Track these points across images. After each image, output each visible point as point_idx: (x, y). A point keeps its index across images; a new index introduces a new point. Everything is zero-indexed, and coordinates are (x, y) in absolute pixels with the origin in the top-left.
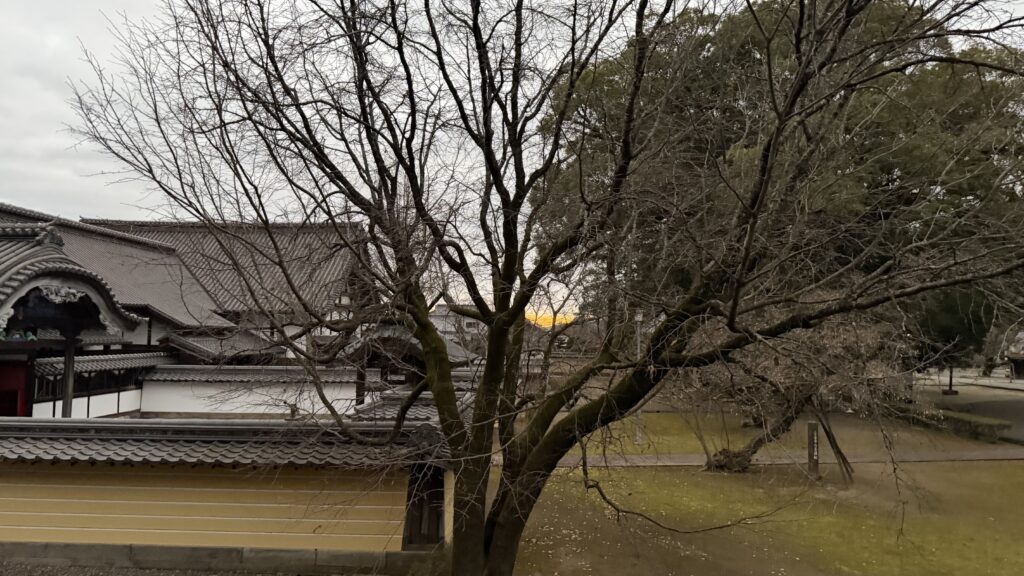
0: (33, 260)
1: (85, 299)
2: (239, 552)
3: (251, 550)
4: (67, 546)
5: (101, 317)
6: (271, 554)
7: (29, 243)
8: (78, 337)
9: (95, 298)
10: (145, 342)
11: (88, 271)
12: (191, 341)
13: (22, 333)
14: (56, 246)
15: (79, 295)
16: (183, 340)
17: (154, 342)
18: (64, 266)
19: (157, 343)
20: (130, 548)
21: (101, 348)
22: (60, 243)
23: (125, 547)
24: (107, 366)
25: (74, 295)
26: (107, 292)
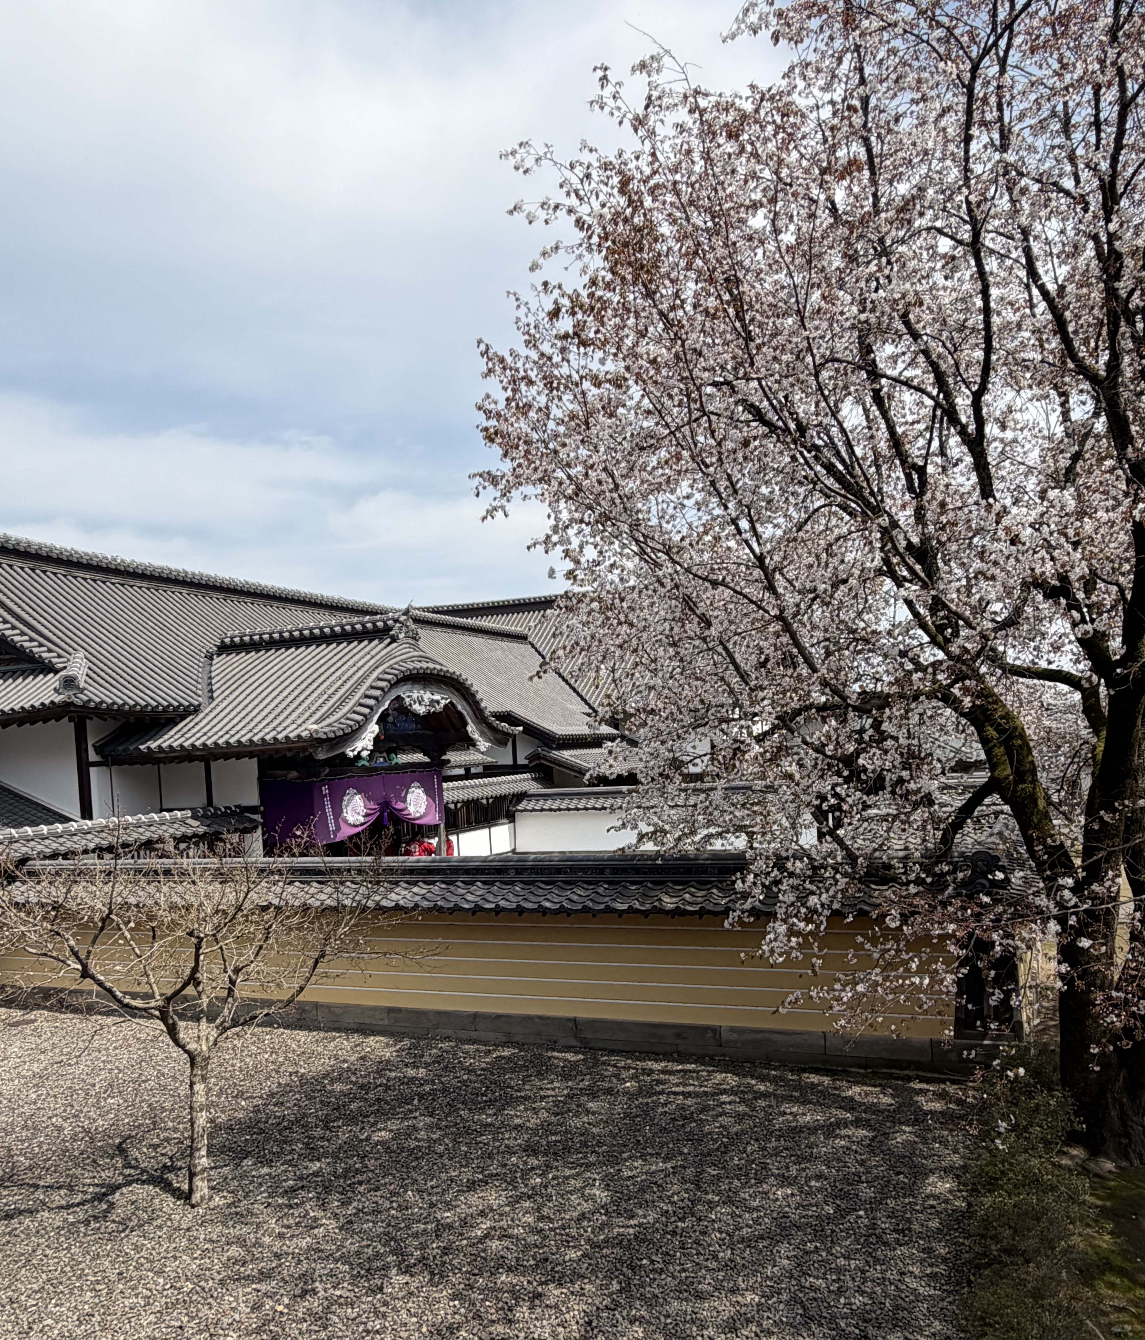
0: (391, 662)
1: (450, 707)
2: (715, 1031)
3: (732, 1029)
4: (498, 1017)
5: (469, 729)
6: (759, 1036)
7: (381, 642)
8: (444, 757)
9: (461, 706)
10: (510, 762)
11: (451, 670)
12: (566, 755)
13: (385, 755)
14: (412, 642)
15: (443, 702)
16: (556, 754)
17: (521, 761)
18: (424, 665)
19: (526, 762)
20: (575, 1020)
21: (461, 771)
22: (416, 638)
23: (569, 1020)
24: (474, 794)
25: (438, 702)
26: (473, 695)
